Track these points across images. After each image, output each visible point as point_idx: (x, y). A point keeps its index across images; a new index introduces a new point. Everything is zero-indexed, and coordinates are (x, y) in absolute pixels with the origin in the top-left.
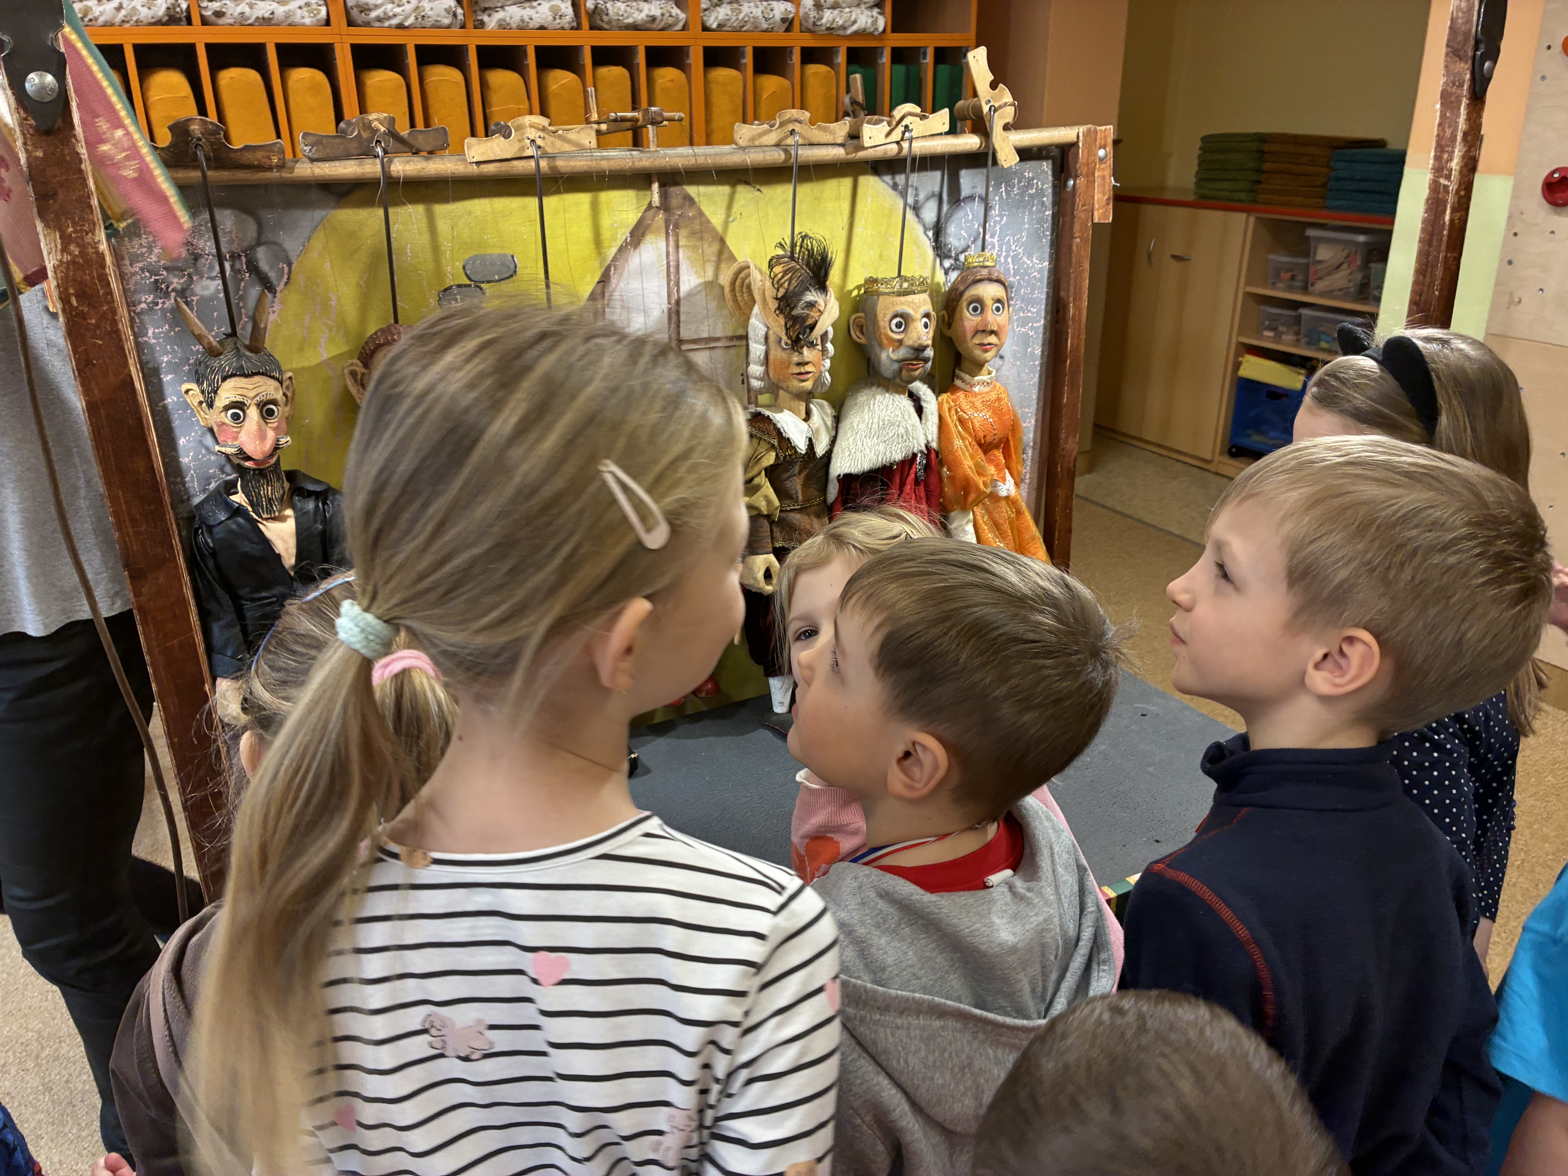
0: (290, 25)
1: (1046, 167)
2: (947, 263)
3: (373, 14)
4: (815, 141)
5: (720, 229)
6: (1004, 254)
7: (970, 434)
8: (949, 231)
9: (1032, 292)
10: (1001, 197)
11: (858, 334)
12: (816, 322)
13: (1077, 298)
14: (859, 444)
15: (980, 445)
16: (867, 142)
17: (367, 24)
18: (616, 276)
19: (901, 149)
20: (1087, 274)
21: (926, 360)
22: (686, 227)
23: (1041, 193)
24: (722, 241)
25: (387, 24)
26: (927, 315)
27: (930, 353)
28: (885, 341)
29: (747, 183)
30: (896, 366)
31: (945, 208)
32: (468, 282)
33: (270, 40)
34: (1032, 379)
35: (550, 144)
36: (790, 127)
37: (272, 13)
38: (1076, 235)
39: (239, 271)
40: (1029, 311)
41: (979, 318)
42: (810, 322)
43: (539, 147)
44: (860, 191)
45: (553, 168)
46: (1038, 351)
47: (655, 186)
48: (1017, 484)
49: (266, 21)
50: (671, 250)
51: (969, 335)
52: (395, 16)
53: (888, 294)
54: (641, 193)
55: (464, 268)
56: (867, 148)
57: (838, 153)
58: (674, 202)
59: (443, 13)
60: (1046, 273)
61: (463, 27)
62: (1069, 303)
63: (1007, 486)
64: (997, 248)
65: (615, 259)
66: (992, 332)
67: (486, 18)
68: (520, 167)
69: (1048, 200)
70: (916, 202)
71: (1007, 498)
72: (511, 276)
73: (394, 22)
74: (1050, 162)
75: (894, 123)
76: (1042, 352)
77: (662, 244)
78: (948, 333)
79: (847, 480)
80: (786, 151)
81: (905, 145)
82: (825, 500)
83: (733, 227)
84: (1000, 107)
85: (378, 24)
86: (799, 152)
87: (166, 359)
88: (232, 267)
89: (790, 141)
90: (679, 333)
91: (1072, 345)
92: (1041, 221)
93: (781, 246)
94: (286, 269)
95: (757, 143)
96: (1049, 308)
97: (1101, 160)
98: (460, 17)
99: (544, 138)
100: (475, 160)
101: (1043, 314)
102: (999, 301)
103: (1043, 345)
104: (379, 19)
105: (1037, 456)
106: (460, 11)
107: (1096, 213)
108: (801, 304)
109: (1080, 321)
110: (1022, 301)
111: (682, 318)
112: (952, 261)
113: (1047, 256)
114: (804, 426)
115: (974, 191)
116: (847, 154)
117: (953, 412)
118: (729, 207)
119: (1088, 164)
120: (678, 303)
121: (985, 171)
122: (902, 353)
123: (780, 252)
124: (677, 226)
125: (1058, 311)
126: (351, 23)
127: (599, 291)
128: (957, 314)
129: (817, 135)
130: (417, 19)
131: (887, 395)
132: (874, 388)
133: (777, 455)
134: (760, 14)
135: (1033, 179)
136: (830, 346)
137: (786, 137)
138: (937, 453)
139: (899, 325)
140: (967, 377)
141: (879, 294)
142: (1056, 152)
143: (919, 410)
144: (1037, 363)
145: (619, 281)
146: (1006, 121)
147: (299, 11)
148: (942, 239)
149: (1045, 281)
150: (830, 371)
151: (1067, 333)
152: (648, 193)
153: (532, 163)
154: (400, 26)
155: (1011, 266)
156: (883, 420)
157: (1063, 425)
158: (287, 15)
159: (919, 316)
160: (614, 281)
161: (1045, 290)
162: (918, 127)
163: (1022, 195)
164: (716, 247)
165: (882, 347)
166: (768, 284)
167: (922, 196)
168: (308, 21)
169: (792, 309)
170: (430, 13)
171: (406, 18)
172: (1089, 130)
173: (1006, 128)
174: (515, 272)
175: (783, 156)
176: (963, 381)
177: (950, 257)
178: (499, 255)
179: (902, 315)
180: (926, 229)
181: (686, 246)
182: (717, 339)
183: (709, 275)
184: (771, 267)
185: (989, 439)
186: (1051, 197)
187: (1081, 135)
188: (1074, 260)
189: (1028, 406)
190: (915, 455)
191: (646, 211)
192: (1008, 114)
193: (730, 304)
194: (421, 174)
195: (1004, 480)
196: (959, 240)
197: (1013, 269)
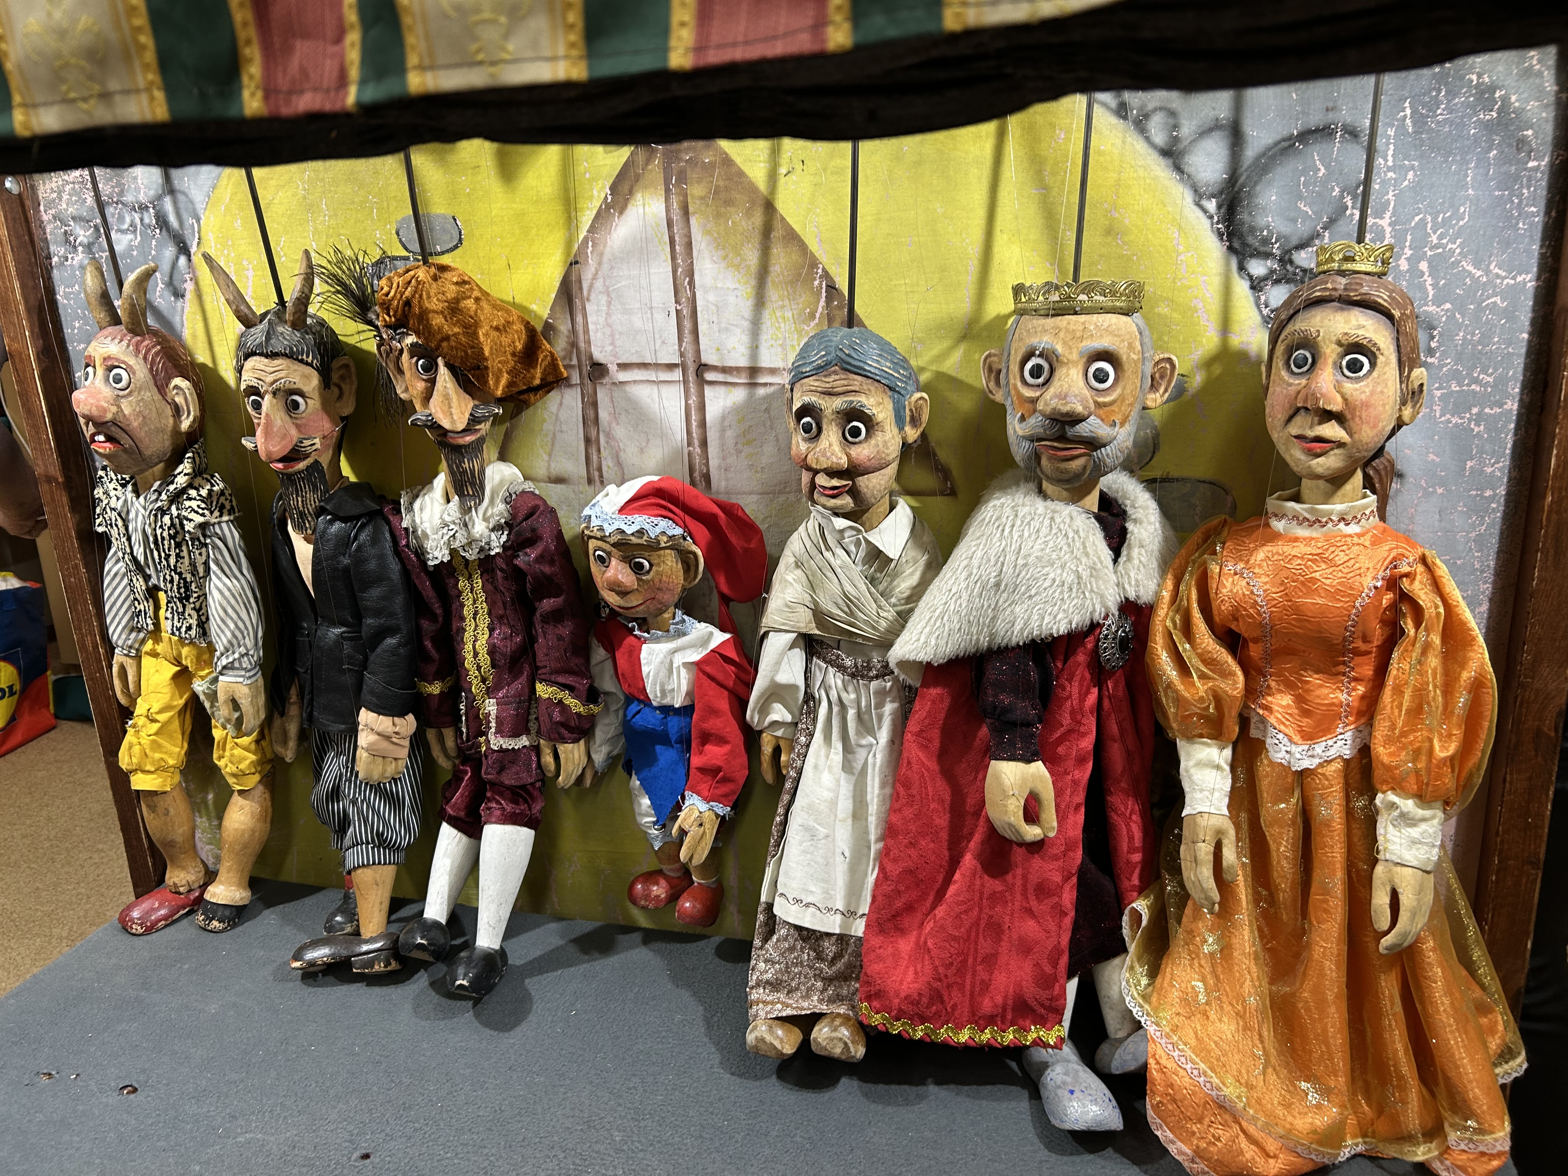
2: (1260, 268)
5: (763, 187)
8: (1261, 201)
9: (1485, 339)
11: (992, 385)
18: (596, 256)
21: (1093, 444)
22: (703, 181)
24: (769, 206)
26: (1109, 358)
30: (1026, 449)
32: (406, 254)
34: (1474, 526)
41: (1303, 382)
46: (1494, 469)
50: (676, 217)
55: (397, 233)
65: (593, 228)
72: (456, 247)
76: (1506, 471)
77: (660, 204)
83: (787, 184)
90: (701, 351)
94: (196, 226)
101: (1509, 389)
102: (1359, 348)
111: (702, 329)
112: (1272, 264)
113: (1531, 260)
120: (693, 302)
122: (1034, 423)
124: (685, 179)
127: (574, 277)
139: (1036, 372)
143: (1119, 538)
145: (600, 264)
148: (1243, 216)
155: (1429, 280)
160: (593, 263)
164: (758, 218)
167: (1187, 130)
174: (460, 241)
177: (1267, 255)
178: (437, 217)
179: (1047, 354)
180: (1199, 196)
181: (704, 213)
183: (749, 263)
196: (1294, 221)
197: (1435, 286)
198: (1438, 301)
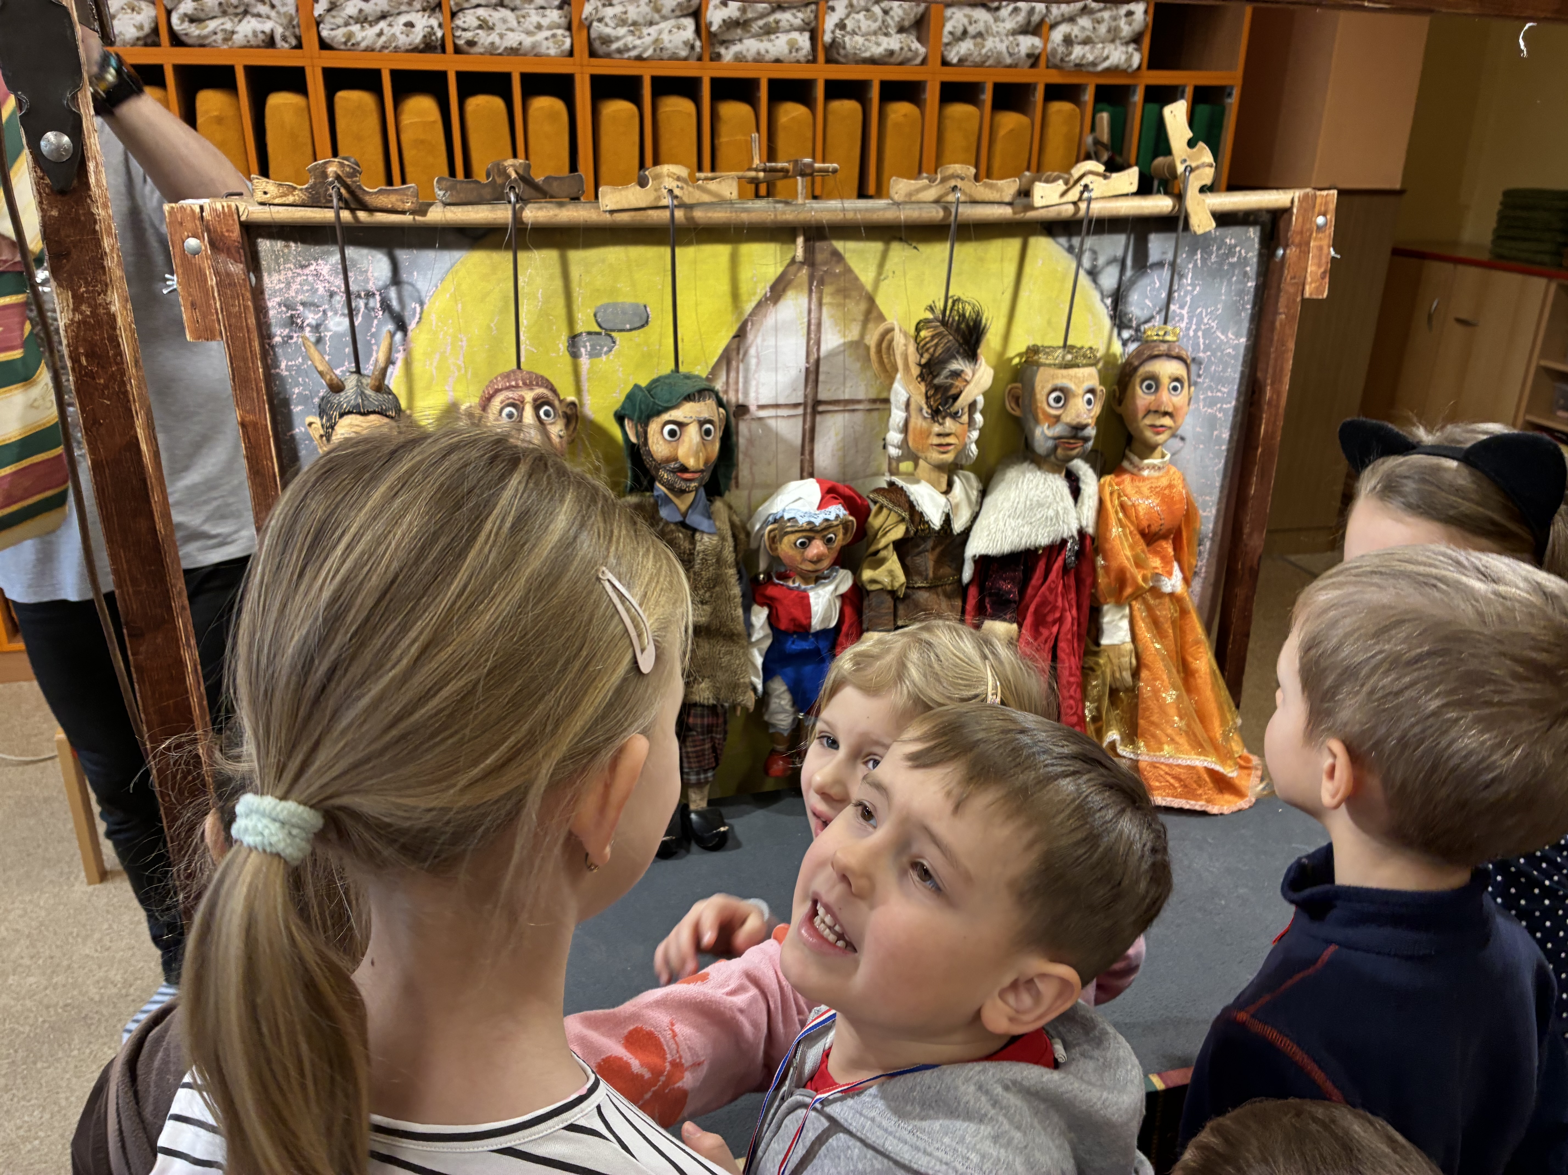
0: (536, 55)
1: (1253, 233)
2: (1126, 334)
3: (614, 46)
4: (979, 197)
5: (869, 287)
6: (1194, 327)
7: (1132, 522)
8: (1130, 299)
9: (1224, 370)
10: (1195, 265)
11: (1013, 405)
12: (961, 392)
13: (1277, 380)
14: (1001, 524)
15: (1143, 534)
16: (1038, 201)
17: (608, 55)
18: (753, 332)
19: (1077, 209)
20: (1291, 355)
21: (1086, 439)
22: (831, 284)
23: (1244, 262)
24: (871, 300)
25: (626, 55)
26: (1092, 391)
27: (1091, 432)
28: (1041, 416)
29: (900, 240)
30: (1050, 444)
31: (1129, 273)
32: (598, 329)
33: (516, 69)
34: (1216, 465)
35: (690, 195)
36: (953, 183)
37: (520, 44)
38: (1281, 310)
39: (373, 309)
40: (1220, 391)
41: (1153, 397)
42: (953, 391)
43: (676, 197)
44: (1030, 252)
45: (690, 219)
46: (1226, 435)
47: (800, 240)
48: (1186, 581)
49: (513, 51)
50: (814, 307)
51: (1140, 415)
52: (634, 47)
53: (1049, 365)
54: (785, 247)
55: (595, 315)
56: (1037, 208)
57: (1006, 212)
58: (820, 257)
59: (681, 45)
60: (1242, 351)
61: (700, 59)
62: (1265, 386)
63: (1173, 582)
64: (1186, 320)
65: (753, 313)
66: (1166, 414)
67: (722, 51)
68: (656, 216)
69: (1251, 269)
70: (1094, 267)
71: (1172, 595)
72: (643, 326)
73: (633, 53)
74: (1258, 228)
75: (1072, 182)
76: (1231, 436)
77: (803, 300)
78: (1119, 410)
79: (983, 562)
80: (946, 209)
81: (1083, 206)
82: (960, 580)
83: (884, 285)
84: (1197, 167)
85: (618, 56)
86: (960, 210)
87: (296, 391)
88: (366, 305)
89: (951, 198)
90: (816, 393)
91: (1266, 431)
92: (1241, 293)
93: (931, 309)
94: (418, 309)
95: (914, 199)
96: (1243, 388)
97: (1319, 228)
98: (698, 49)
99: (682, 188)
100: (608, 208)
101: (1235, 394)
102: (1177, 379)
103: (1233, 429)
104: (619, 51)
105: (1216, 549)
106: (698, 44)
107: (1307, 288)
108: (945, 372)
109: (1277, 407)
110: (1212, 380)
111: (822, 378)
112: (1132, 332)
113: (1245, 331)
114: (942, 499)
115: (1164, 257)
116: (1015, 213)
117: (1115, 496)
118: (881, 265)
119: (1301, 233)
120: (818, 361)
121: (1174, 235)
122: (1058, 430)
123: (930, 316)
124: (822, 282)
125: (1253, 392)
126: (593, 54)
127: (734, 346)
128: (1129, 392)
129: (981, 191)
130: (655, 50)
131: (1039, 473)
132: (1025, 465)
133: (907, 529)
134: (1004, 50)
135: (1235, 246)
136: (979, 418)
137: (947, 194)
138: (1093, 539)
139: (1058, 400)
140: (1136, 459)
141: (1038, 365)
142: (1266, 218)
143: (1076, 492)
144: (1224, 447)
145: (756, 337)
146: (1204, 183)
147: (545, 43)
148: (1122, 307)
149: (1241, 359)
150: (977, 442)
151: (1261, 419)
152: (793, 246)
153: (666, 214)
154: (639, 58)
155: (1201, 341)
156: (1031, 500)
157: (1248, 518)
158: (534, 46)
159: (1081, 391)
160: (750, 337)
161: (1239, 368)
162: (1099, 186)
163: (1221, 263)
164: (863, 306)
165: (1037, 422)
166: (912, 349)
167: (1101, 261)
168: (552, 52)
169: (935, 377)
170: (669, 45)
171: (645, 50)
172: (1306, 196)
173: (1203, 190)
174: (647, 322)
175: (941, 214)
176: (1131, 463)
177: (1130, 327)
178: (632, 304)
179: (1062, 389)
180: (1103, 296)
181: (830, 304)
182: (859, 402)
183: (854, 334)
184: (918, 329)
185: (1155, 528)
186: (1255, 266)
187: (1296, 200)
188: (1276, 338)
189: (1210, 494)
190: (1064, 542)
191: (789, 265)
192: (1207, 175)
193: (875, 365)
194: (554, 220)
195: (1170, 574)
196: (1143, 309)
197: (1204, 343)
198: (1204, 352)
